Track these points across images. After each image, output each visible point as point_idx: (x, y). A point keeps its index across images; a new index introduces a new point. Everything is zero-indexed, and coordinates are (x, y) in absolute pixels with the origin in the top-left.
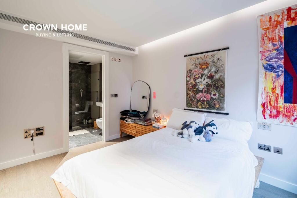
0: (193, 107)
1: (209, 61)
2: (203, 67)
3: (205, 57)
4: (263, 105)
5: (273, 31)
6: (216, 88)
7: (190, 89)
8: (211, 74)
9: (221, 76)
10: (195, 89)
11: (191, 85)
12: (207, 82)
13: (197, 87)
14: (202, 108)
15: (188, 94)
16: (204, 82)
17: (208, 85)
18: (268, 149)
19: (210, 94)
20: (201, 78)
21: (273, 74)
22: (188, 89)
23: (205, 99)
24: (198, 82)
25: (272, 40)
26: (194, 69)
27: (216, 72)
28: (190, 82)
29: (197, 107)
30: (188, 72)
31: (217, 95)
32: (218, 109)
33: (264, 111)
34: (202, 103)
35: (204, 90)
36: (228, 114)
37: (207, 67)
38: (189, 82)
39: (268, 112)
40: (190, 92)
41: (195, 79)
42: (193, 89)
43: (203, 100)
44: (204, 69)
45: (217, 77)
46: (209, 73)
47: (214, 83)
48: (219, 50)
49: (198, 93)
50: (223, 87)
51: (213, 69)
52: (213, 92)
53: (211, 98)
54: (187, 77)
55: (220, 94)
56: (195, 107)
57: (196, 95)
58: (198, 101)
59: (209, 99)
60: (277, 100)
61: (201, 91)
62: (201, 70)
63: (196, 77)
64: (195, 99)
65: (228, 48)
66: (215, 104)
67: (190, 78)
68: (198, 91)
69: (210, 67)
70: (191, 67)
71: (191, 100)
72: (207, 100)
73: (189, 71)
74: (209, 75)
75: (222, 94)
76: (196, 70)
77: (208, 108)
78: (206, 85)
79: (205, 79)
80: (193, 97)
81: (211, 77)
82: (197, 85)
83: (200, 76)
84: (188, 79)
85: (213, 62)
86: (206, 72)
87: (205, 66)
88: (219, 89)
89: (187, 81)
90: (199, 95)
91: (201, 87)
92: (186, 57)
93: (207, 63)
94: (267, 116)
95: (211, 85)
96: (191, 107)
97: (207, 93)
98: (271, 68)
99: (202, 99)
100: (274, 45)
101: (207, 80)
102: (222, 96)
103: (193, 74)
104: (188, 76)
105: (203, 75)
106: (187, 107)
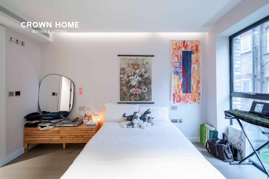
0: (126, 101)
1: (140, 63)
2: (135, 67)
3: (137, 59)
4: (174, 95)
5: (177, 51)
6: (146, 84)
7: (123, 85)
8: (141, 73)
9: (149, 75)
10: (129, 85)
11: (124, 82)
12: (138, 80)
13: (130, 83)
14: (135, 100)
15: (121, 90)
16: (136, 80)
17: (139, 82)
18: (176, 122)
19: (141, 89)
20: (134, 76)
21: (178, 77)
22: (122, 85)
23: (138, 93)
24: (131, 79)
25: (177, 56)
26: (127, 68)
27: (145, 73)
28: (123, 79)
29: (130, 100)
30: (121, 70)
31: (146, 90)
32: (147, 100)
33: (174, 99)
34: (135, 96)
35: (136, 86)
36: (153, 103)
37: (139, 68)
39: (176, 99)
40: (124, 88)
41: (128, 77)
42: (127, 85)
43: (136, 94)
44: (136, 69)
45: (146, 76)
46: (140, 72)
47: (144, 81)
48: (148, 56)
49: (131, 88)
50: (150, 83)
51: (143, 70)
52: (143, 88)
53: (142, 92)
54: (120, 75)
55: (148, 89)
56: (128, 100)
57: (129, 90)
58: (131, 95)
59: (141, 93)
60: (180, 92)
61: (134, 87)
62: (134, 70)
63: (129, 75)
64: (128, 93)
65: (153, 56)
66: (145, 96)
67: (124, 76)
68: (131, 87)
69: (140, 68)
70: (125, 66)
71: (125, 94)
72: (139, 94)
73: (122, 69)
74: (140, 74)
75: (150, 89)
76: (129, 69)
77: (140, 100)
78: (138, 82)
79: (137, 77)
80: (127, 92)
81: (141, 76)
82: (130, 82)
83: (133, 74)
84: (122, 76)
85: (143, 64)
86: (137, 71)
87: (137, 67)
88: (147, 85)
89: (121, 78)
90: (132, 90)
91: (134, 83)
92: (119, 57)
93: (138, 64)
94: (175, 102)
95: (141, 82)
96: (125, 101)
97: (139, 89)
98: (177, 73)
99: (134, 93)
100: (178, 59)
101: (138, 78)
102: (150, 90)
103: (126, 72)
104: (122, 74)
105: (135, 74)
106: (120, 101)
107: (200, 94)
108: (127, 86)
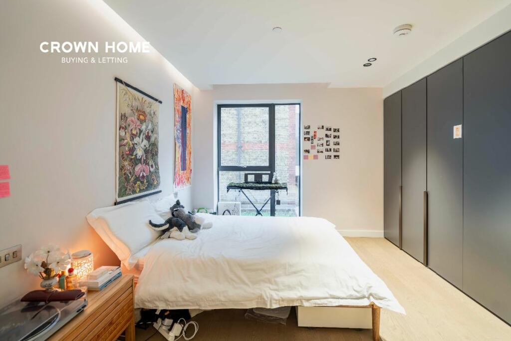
0: (128, 195)
1: (147, 110)
2: (141, 117)
3: (143, 101)
4: (176, 174)
5: (178, 104)
7: (125, 156)
8: (148, 133)
9: (156, 138)
10: (133, 157)
11: (127, 149)
13: (134, 153)
14: (141, 191)
15: (122, 168)
16: (142, 145)
20: (139, 136)
21: (178, 145)
22: (122, 157)
23: (145, 174)
24: (136, 144)
25: (178, 111)
26: (131, 115)
27: (152, 132)
28: (126, 141)
29: (134, 192)
30: (122, 119)
32: (155, 187)
34: (141, 182)
35: (143, 160)
36: (161, 191)
38: (124, 140)
39: (177, 180)
40: (126, 163)
41: (132, 137)
42: (130, 156)
43: (143, 176)
44: (142, 122)
45: (153, 139)
46: (146, 130)
47: (151, 148)
49: (136, 164)
50: (156, 155)
51: (150, 127)
52: (150, 163)
53: (150, 171)
54: (120, 129)
55: (155, 165)
56: (131, 193)
57: (134, 169)
58: (137, 179)
59: (148, 174)
60: (179, 169)
61: (140, 161)
62: (139, 122)
63: (133, 132)
64: (132, 177)
65: (161, 102)
66: (153, 180)
67: (125, 133)
68: (136, 161)
69: (147, 121)
70: (127, 111)
71: (126, 178)
72: (147, 176)
73: (123, 117)
74: (146, 134)
75: (157, 165)
76: (133, 119)
77: (146, 189)
78: (145, 150)
79: (143, 140)
80: (130, 173)
81: (148, 138)
82: (135, 149)
83: (138, 132)
85: (151, 114)
86: (144, 127)
87: (143, 117)
88: (154, 158)
89: (121, 139)
90: (138, 168)
91: (140, 153)
92: (118, 84)
93: (145, 113)
94: (176, 184)
95: (148, 152)
96: (125, 195)
97: (145, 165)
98: (178, 138)
99: (141, 175)
100: (179, 117)
101: (145, 142)
102: (157, 168)
103: (129, 126)
104: (123, 128)
105: (140, 131)
107: (191, 170)
108: (131, 159)
